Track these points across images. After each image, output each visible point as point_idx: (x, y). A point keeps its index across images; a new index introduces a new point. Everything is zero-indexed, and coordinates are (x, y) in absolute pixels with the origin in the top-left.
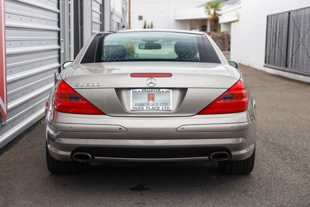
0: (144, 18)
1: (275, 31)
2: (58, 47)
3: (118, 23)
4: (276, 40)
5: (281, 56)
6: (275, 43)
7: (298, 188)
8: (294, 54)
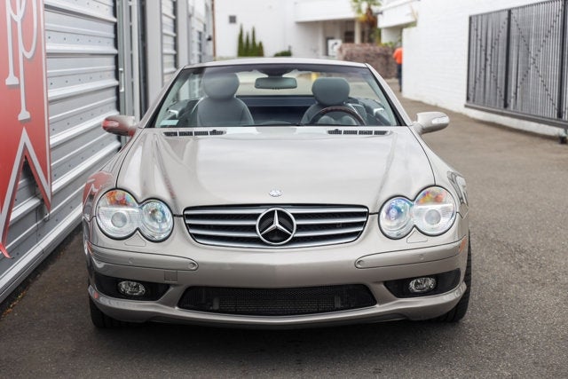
0: (239, 20)
1: (484, 44)
3: (200, 33)
4: (486, 59)
5: (497, 88)
6: (485, 66)
7: (545, 312)
8: (519, 85)
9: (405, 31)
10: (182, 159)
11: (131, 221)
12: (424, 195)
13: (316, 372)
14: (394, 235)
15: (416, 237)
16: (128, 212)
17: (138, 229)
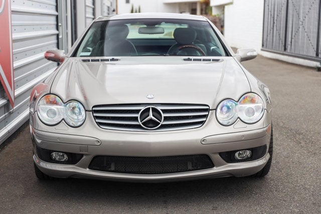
0: (131, 2)
1: (272, 14)
2: (57, 32)
3: (108, 7)
4: (274, 23)
5: (280, 39)
6: (273, 27)
7: (317, 171)
8: (293, 37)
9: (226, 8)
10: (96, 76)
11: (59, 114)
12: (244, 98)
13: (176, 209)
14: (225, 123)
15: (239, 125)
16: (57, 108)
17: (63, 119)
